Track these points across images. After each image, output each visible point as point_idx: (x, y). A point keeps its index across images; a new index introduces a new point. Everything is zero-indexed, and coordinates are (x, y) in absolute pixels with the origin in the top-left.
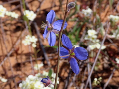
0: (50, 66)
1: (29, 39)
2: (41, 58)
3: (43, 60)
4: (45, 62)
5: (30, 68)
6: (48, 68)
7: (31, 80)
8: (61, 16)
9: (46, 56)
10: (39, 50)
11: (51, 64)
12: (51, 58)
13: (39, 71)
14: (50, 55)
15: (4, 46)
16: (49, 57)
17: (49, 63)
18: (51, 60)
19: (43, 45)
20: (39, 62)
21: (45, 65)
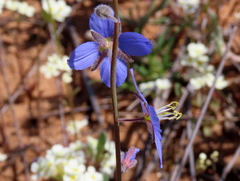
0: (104, 125)
1: (55, 62)
2: (84, 108)
3: (89, 113)
4: (94, 117)
5: (59, 129)
7: (57, 157)
8: (131, 13)
9: (96, 102)
12: (106, 107)
13: (79, 136)
14: (105, 101)
16: (102, 105)
17: (102, 119)
19: (89, 79)
21: (93, 124)
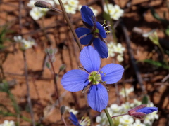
6: (142, 96)
10: (127, 67)
11: (146, 89)
15: (74, 59)
18: (148, 83)
20: (127, 86)
